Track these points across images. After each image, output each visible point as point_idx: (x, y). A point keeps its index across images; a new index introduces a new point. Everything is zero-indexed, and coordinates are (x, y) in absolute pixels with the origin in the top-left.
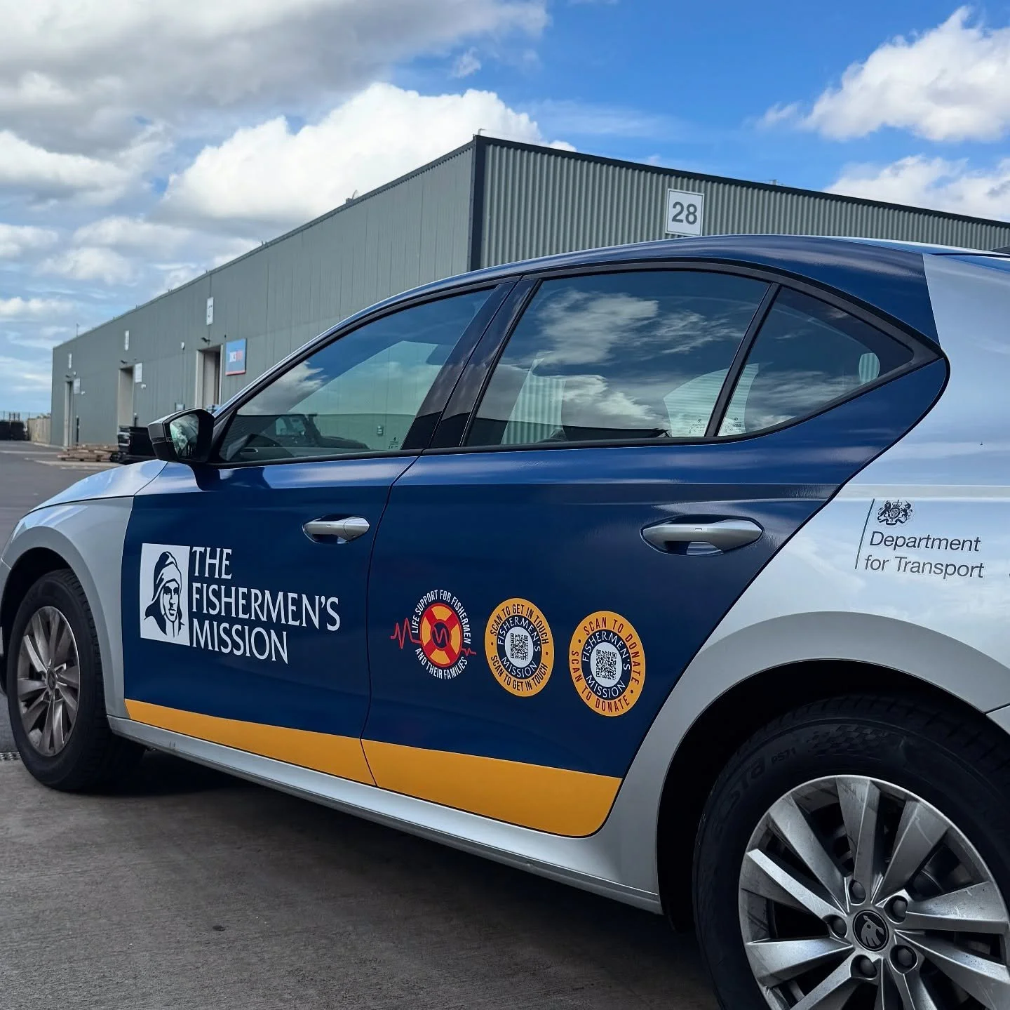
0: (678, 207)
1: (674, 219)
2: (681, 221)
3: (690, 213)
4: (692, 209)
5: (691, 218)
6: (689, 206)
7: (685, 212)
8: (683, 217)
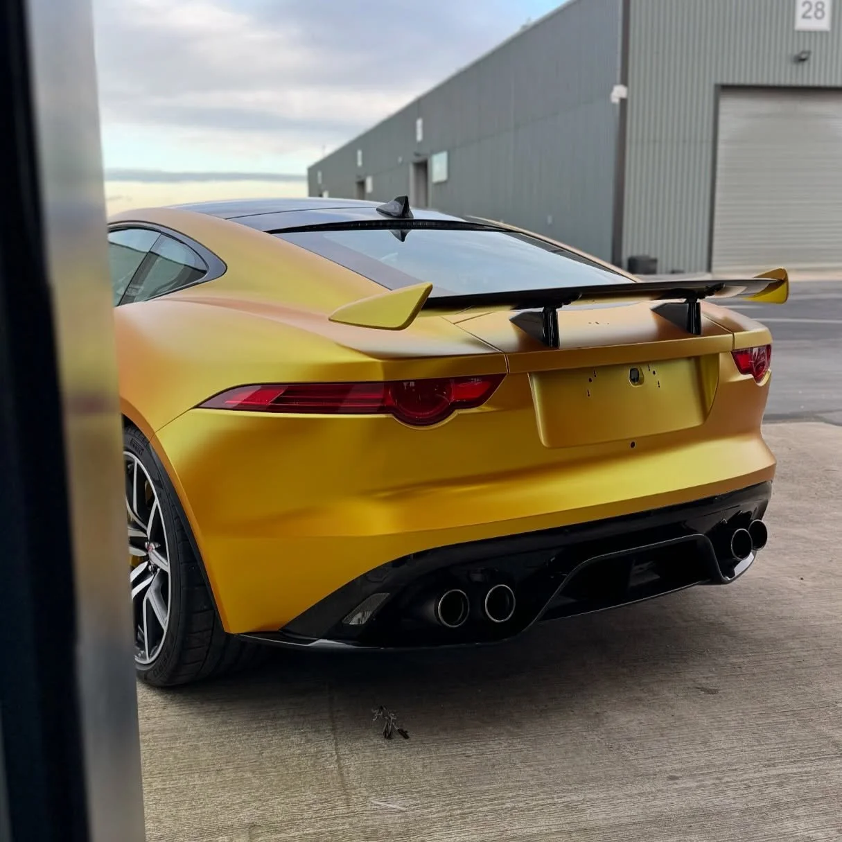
0: (807, 6)
1: (804, 17)
2: (809, 17)
3: (818, 10)
4: (820, 6)
5: (819, 14)
6: (817, 3)
7: (814, 9)
8: (811, 14)
